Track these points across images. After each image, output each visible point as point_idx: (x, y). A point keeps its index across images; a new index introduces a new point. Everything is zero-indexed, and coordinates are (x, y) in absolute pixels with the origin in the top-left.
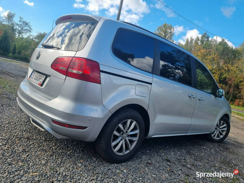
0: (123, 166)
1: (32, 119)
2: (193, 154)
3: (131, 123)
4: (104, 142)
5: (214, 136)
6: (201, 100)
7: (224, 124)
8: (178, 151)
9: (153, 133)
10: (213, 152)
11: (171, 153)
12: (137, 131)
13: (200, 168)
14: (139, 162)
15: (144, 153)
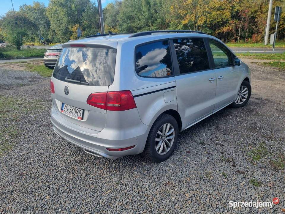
0: (169, 162)
1: (85, 149)
2: (222, 129)
3: (166, 126)
4: (150, 150)
5: (237, 102)
6: (221, 78)
7: (245, 88)
8: (208, 130)
9: (185, 126)
10: (239, 120)
11: (203, 135)
12: (173, 130)
13: (231, 141)
14: (180, 154)
15: (180, 143)
